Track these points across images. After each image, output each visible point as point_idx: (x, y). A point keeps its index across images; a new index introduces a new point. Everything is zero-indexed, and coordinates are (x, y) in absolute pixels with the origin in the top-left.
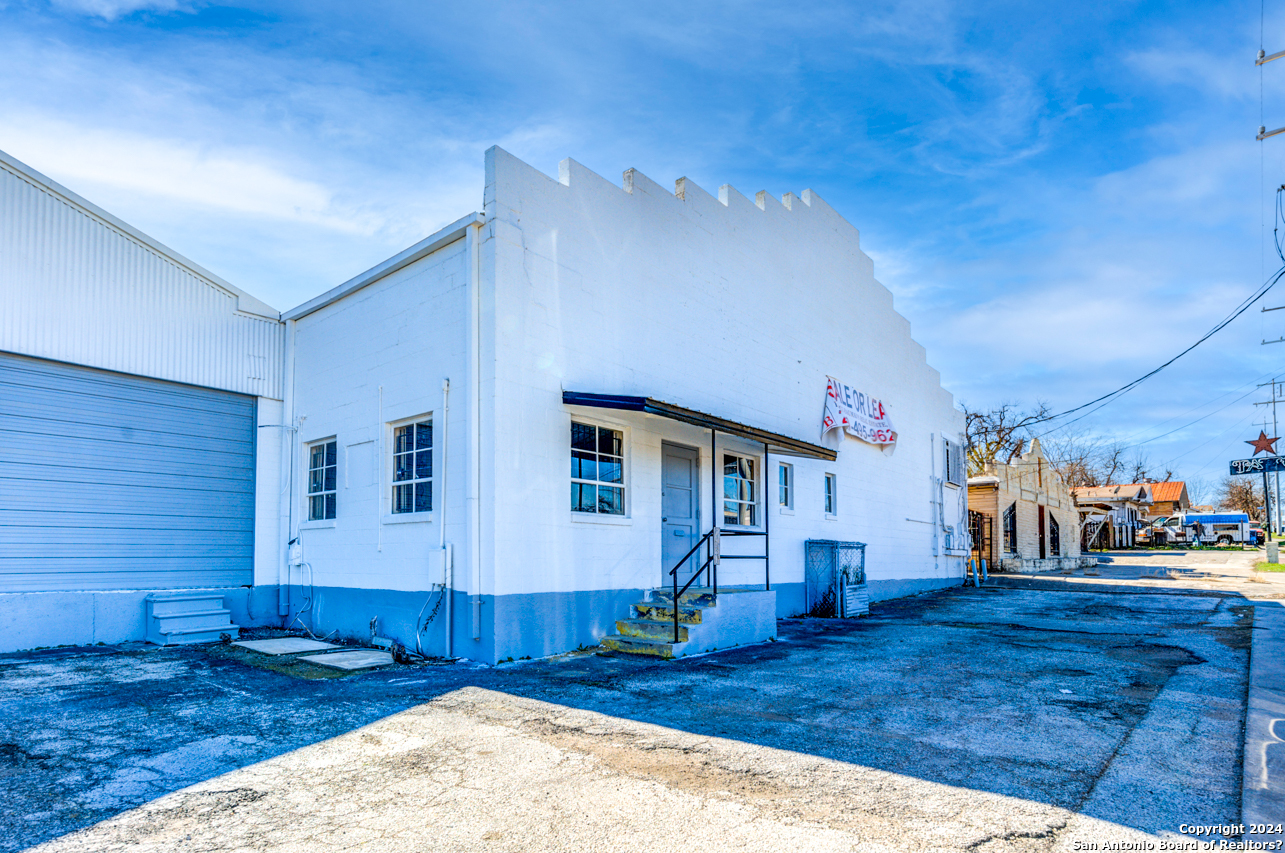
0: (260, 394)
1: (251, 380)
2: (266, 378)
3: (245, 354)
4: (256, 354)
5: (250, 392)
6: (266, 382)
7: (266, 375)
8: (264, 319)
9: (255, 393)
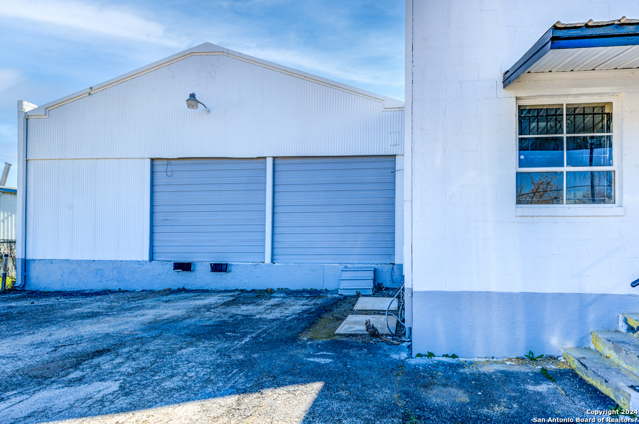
0: (397, 153)
1: (392, 146)
2: (400, 144)
3: (389, 131)
4: (395, 131)
5: (392, 154)
6: (400, 146)
7: (400, 142)
8: (399, 109)
9: (394, 154)
